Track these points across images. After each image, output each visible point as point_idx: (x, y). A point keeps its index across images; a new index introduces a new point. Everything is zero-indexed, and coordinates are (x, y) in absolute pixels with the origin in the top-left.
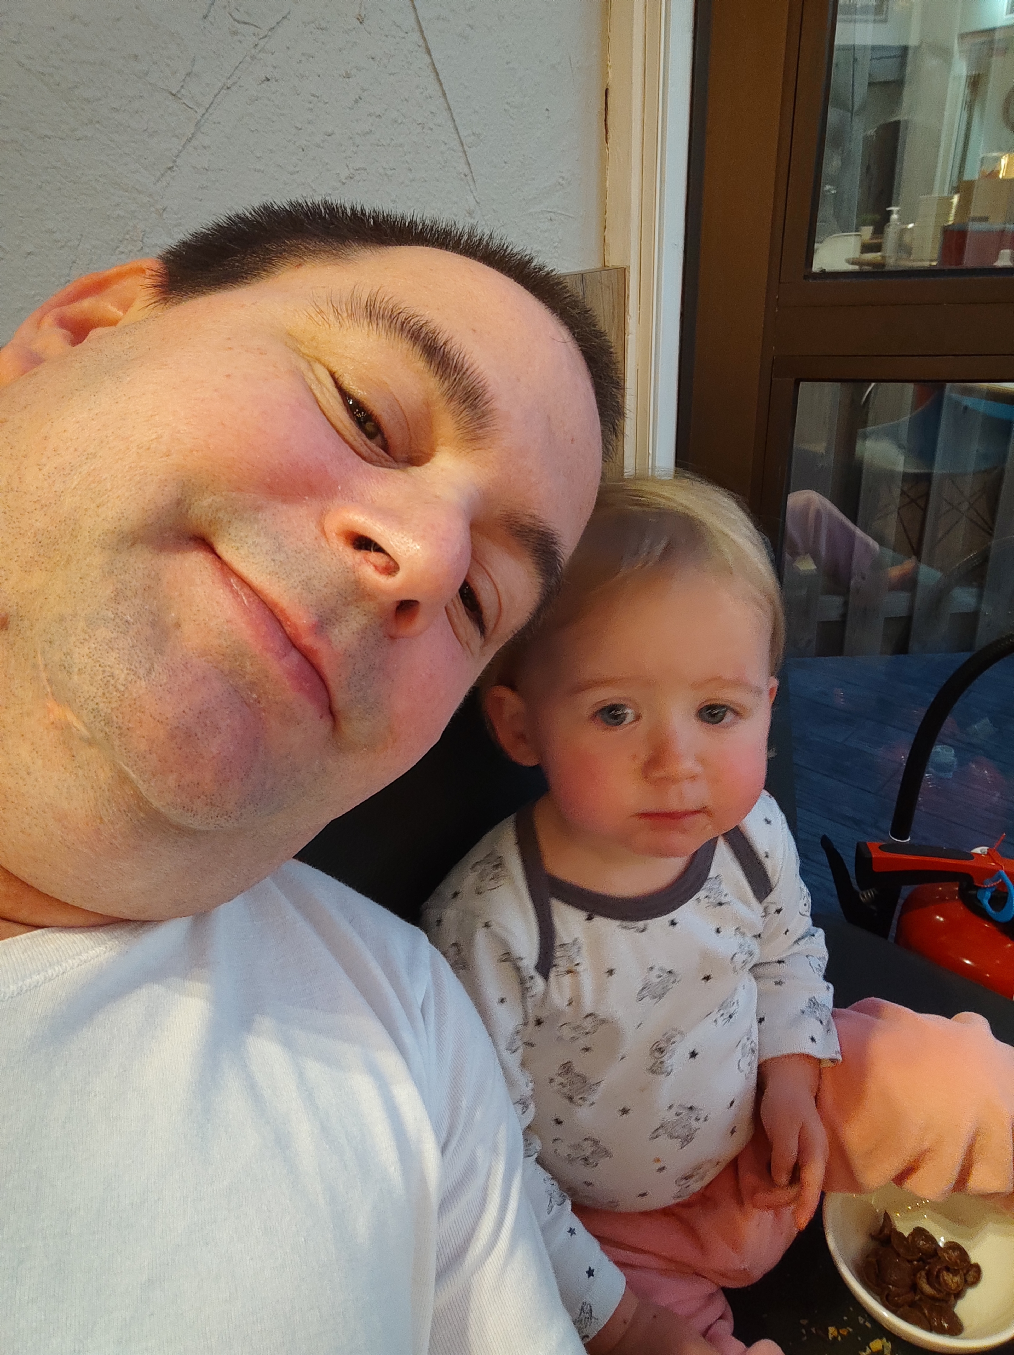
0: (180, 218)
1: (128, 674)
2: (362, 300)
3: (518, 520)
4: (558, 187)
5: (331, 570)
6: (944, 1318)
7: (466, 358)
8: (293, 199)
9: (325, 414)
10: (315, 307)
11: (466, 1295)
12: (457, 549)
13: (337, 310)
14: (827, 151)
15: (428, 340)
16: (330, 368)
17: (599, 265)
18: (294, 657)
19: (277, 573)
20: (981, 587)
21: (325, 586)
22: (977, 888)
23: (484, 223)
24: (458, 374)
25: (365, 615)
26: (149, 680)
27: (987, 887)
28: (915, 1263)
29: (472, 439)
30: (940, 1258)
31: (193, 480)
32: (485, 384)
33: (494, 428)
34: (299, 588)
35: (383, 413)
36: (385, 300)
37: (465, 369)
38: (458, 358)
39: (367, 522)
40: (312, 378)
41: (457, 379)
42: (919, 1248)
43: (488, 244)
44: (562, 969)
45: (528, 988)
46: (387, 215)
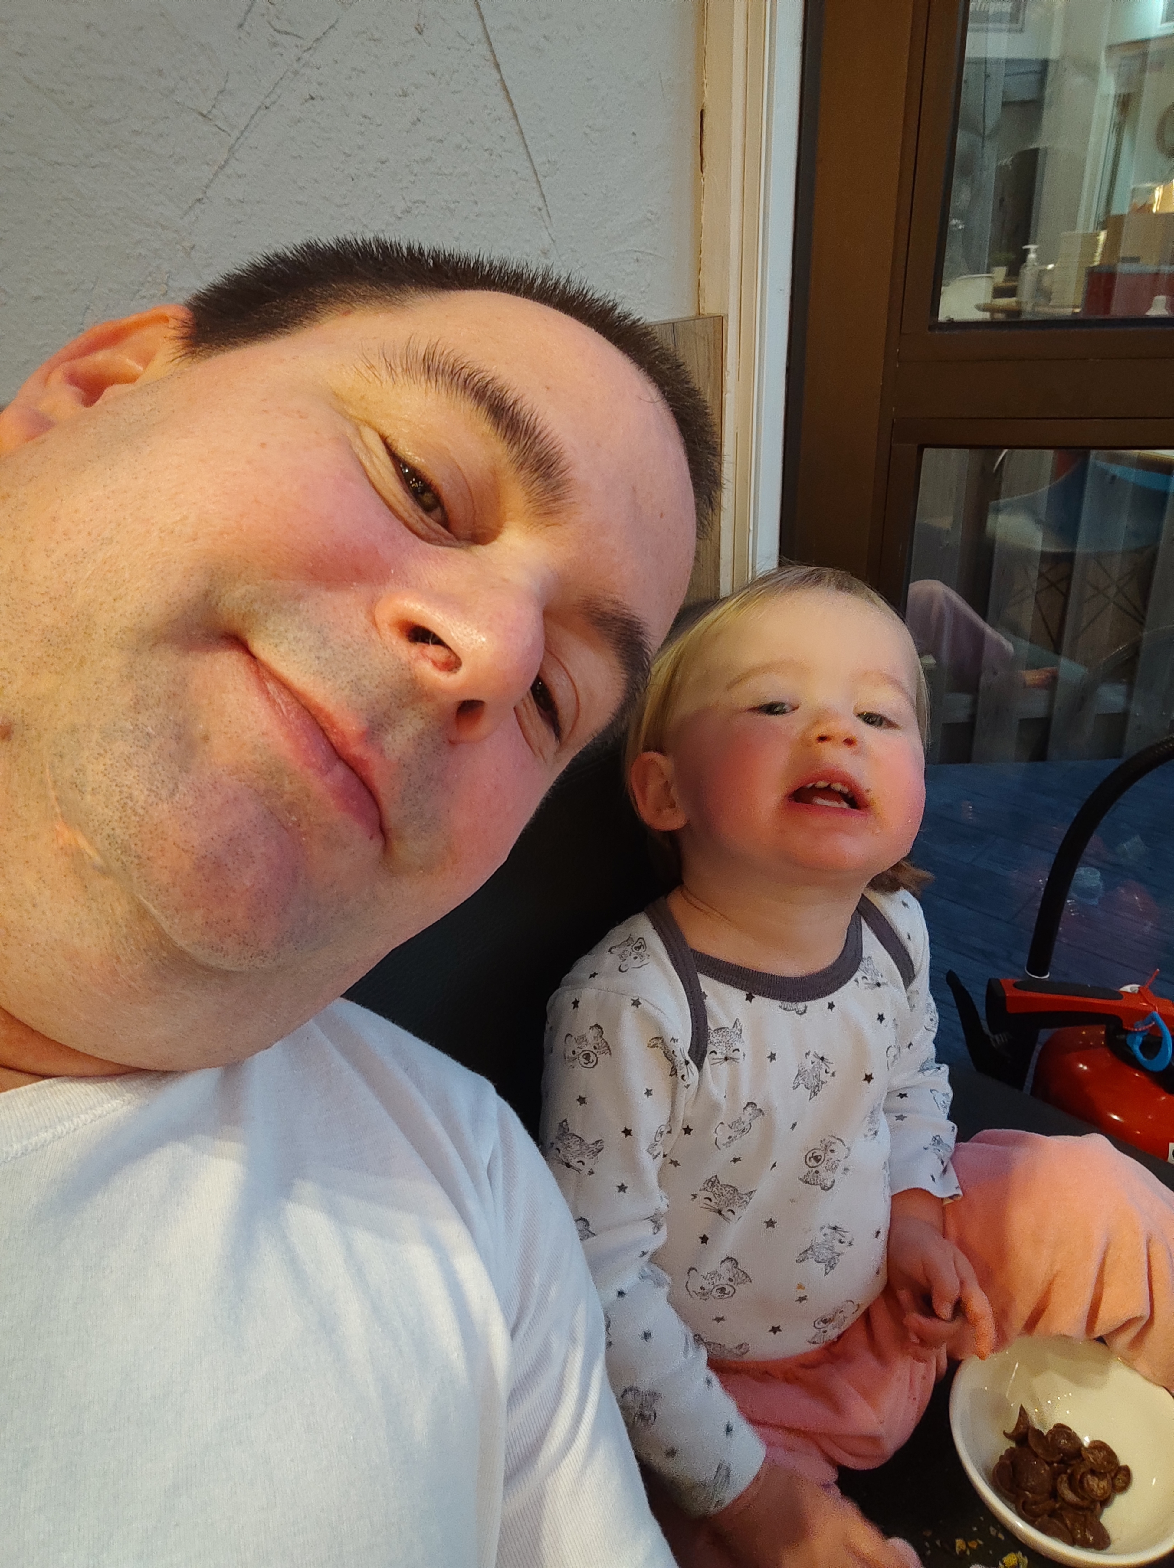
0: (211, 258)
1: (149, 796)
2: (419, 353)
3: (598, 607)
4: (646, 223)
5: (384, 668)
6: (1089, 1530)
7: (539, 420)
8: (341, 237)
9: (375, 488)
10: (364, 360)
11: (538, 1503)
12: (529, 641)
13: (390, 365)
14: (955, 182)
15: (495, 399)
16: (381, 433)
17: (692, 313)
18: (340, 770)
19: (322, 673)
20: (1131, 684)
21: (377, 687)
22: (1127, 1032)
23: (560, 264)
24: (529, 438)
25: (422, 718)
26: (172, 803)
27: (1139, 1031)
28: (1055, 1465)
29: (545, 514)
30: (1083, 1460)
31: (223, 568)
32: (560, 449)
33: (572, 500)
34: (347, 689)
35: (443, 483)
36: (445, 353)
37: (537, 433)
38: (529, 420)
39: (424, 610)
40: (360, 445)
41: (528, 444)
42: (1059, 1448)
43: (565, 288)
44: (719, 1056)
45: (683, 1076)
46: (449, 255)
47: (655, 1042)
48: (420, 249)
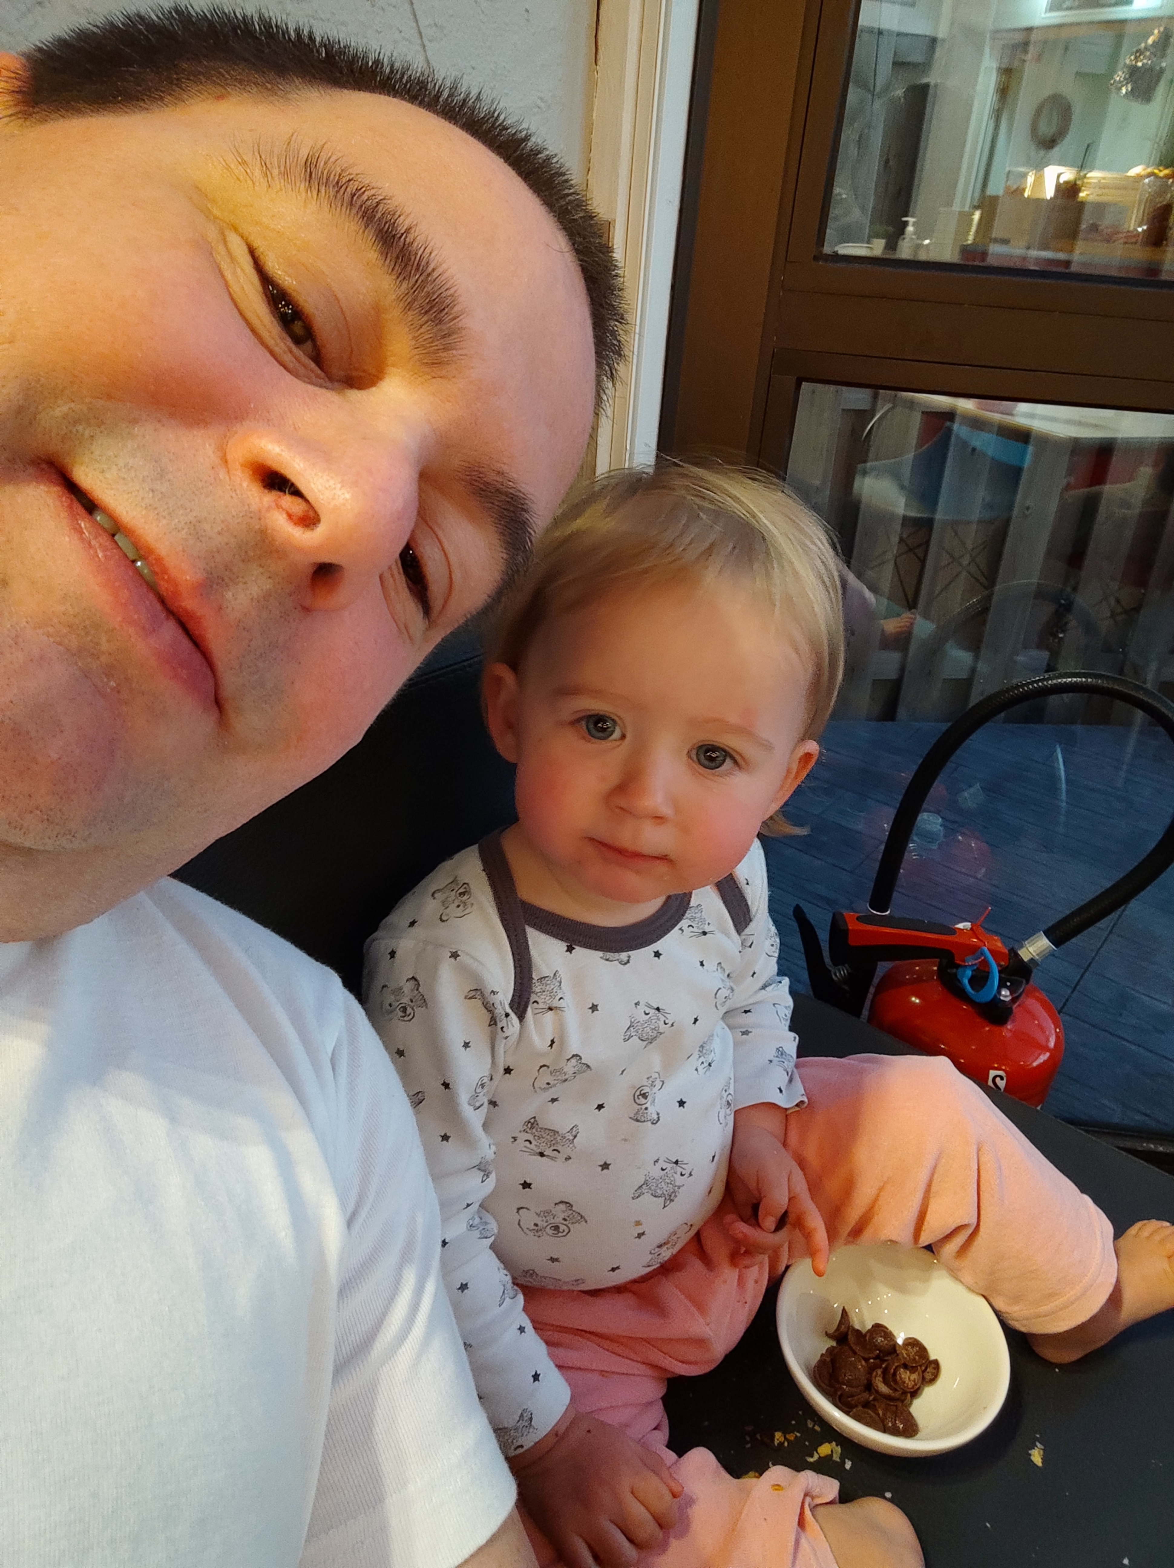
2: (301, 155)
3: (481, 475)
4: (536, 110)
5: (229, 513)
6: (900, 1418)
7: (433, 255)
9: (236, 306)
10: (236, 154)
12: (400, 502)
13: (265, 164)
15: (386, 223)
16: (250, 242)
19: (156, 508)
20: (977, 651)
21: (219, 533)
22: (958, 966)
24: (421, 275)
25: (270, 577)
27: (969, 965)
28: (872, 1360)
29: (433, 364)
30: (898, 1355)
31: (43, 381)
32: (455, 292)
33: (462, 352)
34: (184, 532)
35: (316, 312)
36: (332, 160)
37: (430, 269)
38: (423, 253)
39: (283, 453)
40: (223, 253)
41: (419, 281)
42: (876, 1346)
43: (474, 108)
44: (541, 1005)
45: (502, 1028)
46: (345, 47)
47: (473, 993)
48: (311, 33)
